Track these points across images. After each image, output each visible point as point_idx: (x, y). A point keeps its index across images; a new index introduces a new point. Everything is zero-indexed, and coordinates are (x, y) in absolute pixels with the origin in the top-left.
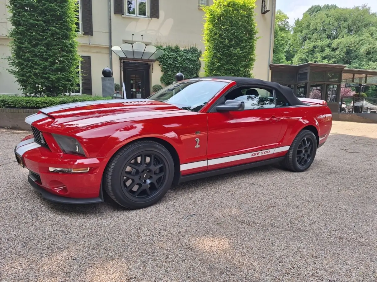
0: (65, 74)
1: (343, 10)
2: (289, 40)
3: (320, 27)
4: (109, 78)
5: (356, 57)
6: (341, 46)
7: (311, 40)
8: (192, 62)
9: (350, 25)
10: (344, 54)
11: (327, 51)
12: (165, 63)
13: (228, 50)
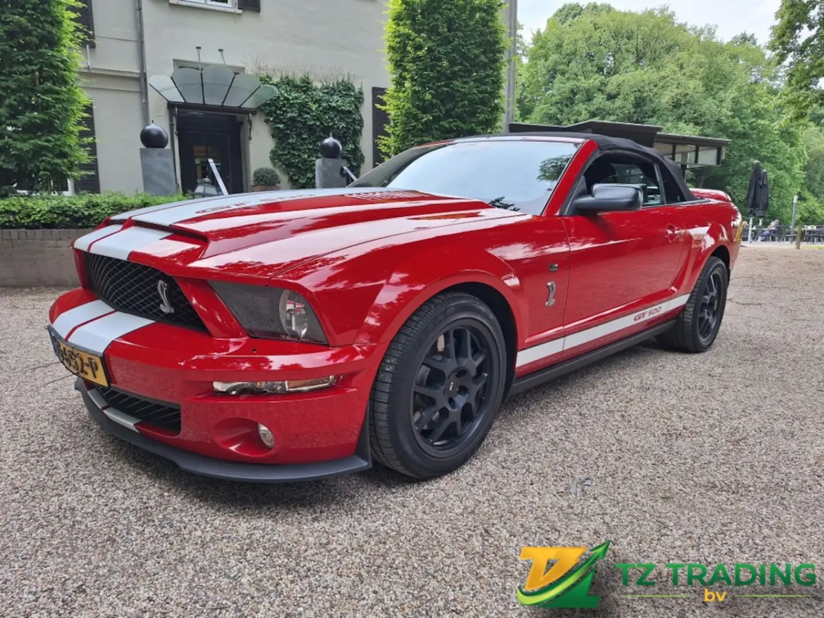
0: (53, 140)
1: (625, 14)
2: (520, 75)
3: (583, 48)
4: (160, 150)
5: (654, 112)
6: (625, 89)
7: (567, 76)
8: (344, 117)
9: (640, 47)
10: (631, 106)
11: (599, 100)
12: (282, 117)
13: (447, 85)
